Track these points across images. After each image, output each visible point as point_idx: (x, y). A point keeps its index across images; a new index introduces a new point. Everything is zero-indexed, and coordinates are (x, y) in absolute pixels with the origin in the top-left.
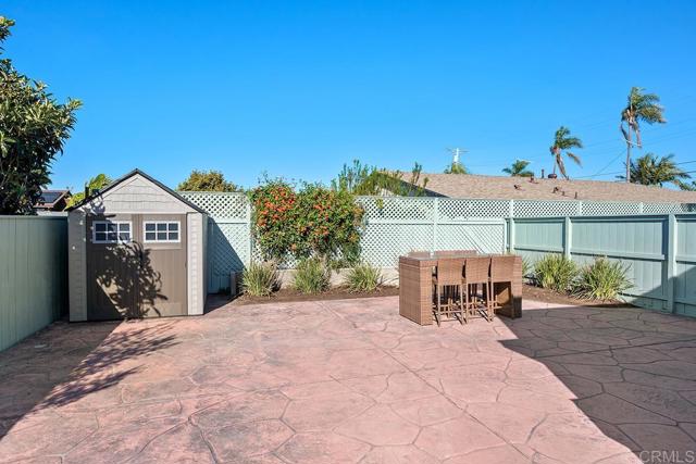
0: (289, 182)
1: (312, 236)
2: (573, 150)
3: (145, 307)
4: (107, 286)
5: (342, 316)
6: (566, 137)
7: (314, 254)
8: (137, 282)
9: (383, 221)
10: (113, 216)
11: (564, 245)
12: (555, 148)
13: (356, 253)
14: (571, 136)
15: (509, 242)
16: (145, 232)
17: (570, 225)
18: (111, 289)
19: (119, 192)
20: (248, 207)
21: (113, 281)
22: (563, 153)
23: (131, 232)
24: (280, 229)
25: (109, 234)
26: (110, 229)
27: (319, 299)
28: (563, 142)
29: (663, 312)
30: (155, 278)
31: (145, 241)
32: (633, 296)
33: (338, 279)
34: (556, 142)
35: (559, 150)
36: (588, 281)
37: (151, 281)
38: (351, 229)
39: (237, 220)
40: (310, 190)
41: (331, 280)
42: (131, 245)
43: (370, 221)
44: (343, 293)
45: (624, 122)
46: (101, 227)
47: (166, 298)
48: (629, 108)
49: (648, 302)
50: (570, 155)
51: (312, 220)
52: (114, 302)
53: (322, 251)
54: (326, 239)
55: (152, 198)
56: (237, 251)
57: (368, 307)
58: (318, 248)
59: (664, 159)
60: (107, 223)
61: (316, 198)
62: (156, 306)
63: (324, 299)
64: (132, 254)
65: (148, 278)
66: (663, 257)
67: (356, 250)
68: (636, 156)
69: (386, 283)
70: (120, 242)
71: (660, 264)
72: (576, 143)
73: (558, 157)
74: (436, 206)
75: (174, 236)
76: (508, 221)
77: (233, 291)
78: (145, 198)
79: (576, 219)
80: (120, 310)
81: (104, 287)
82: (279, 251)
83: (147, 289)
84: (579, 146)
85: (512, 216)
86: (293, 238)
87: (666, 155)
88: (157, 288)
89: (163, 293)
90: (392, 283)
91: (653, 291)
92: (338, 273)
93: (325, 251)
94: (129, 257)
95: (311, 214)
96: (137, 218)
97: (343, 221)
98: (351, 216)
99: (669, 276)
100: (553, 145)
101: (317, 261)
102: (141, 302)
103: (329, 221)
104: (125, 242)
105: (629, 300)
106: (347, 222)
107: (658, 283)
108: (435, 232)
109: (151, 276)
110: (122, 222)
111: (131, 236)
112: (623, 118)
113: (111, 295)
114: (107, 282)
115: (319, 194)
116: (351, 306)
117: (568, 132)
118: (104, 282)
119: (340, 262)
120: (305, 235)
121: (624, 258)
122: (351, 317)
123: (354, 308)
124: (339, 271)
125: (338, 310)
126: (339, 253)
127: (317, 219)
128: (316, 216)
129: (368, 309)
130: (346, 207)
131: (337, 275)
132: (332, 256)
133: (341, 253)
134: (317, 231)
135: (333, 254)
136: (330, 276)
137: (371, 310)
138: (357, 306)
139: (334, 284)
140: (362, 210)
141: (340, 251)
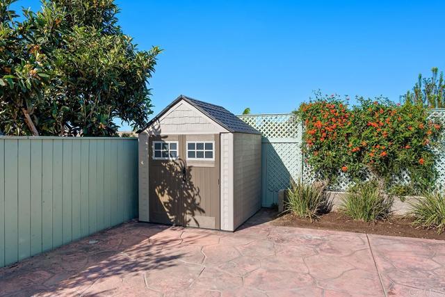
0: (343, 98)
1: (367, 156)
3: (188, 217)
4: (163, 195)
5: (382, 265)
7: (371, 177)
8: (182, 194)
10: (166, 137)
13: (429, 179)
16: (187, 151)
18: (165, 199)
19: (169, 116)
20: (300, 127)
21: (166, 192)
23: (177, 150)
24: (329, 148)
25: (164, 153)
26: (164, 148)
30: (195, 192)
31: (188, 159)
33: (401, 208)
37: (192, 196)
38: (420, 150)
39: (289, 139)
40: (366, 105)
41: (393, 209)
42: (178, 162)
44: (406, 228)
46: (158, 146)
47: (204, 212)
51: (368, 138)
52: (167, 210)
54: (386, 160)
55: (192, 120)
56: (289, 170)
57: (431, 257)
58: (376, 170)
60: (162, 143)
61: (373, 114)
62: (196, 217)
63: (376, 231)
64: (179, 170)
65: (190, 191)
67: (429, 175)
70: (171, 159)
75: (209, 155)
77: (280, 208)
78: (187, 120)
80: (170, 217)
81: (160, 196)
82: (330, 171)
83: (189, 201)
86: (344, 159)
88: (197, 202)
89: (202, 206)
92: (403, 200)
93: (384, 174)
94: (177, 172)
95: (367, 132)
96: (182, 138)
97: (407, 139)
98: (420, 134)
102: (185, 212)
103: (389, 139)
104: (174, 159)
106: (414, 141)
109: (192, 191)
110: (171, 142)
111: (178, 155)
113: (165, 203)
114: (161, 191)
115: (378, 109)
118: (160, 191)
119: (407, 188)
120: (359, 155)
122: (394, 270)
123: (408, 254)
124: (404, 199)
125: (382, 254)
126: (405, 177)
127: (374, 138)
128: (372, 134)
129: (429, 261)
130: (411, 123)
131: (401, 202)
132: (396, 180)
133: (409, 177)
134: (374, 151)
135: (397, 178)
136: (391, 203)
137: (433, 264)
138: (414, 252)
139: (398, 213)
140: (439, 127)
141: (406, 175)
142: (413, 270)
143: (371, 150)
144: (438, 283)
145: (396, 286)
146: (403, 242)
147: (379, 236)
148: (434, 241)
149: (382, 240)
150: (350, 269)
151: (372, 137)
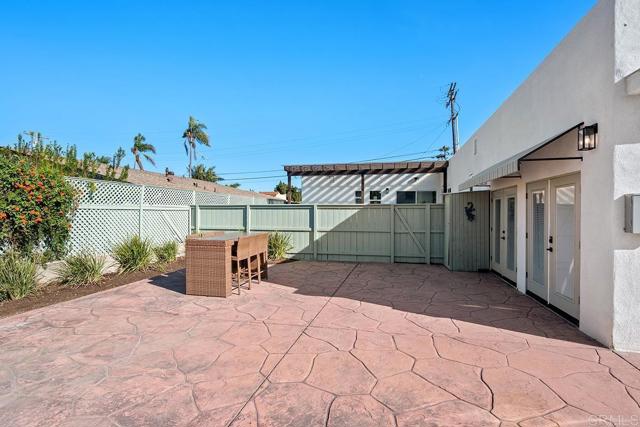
2: (149, 153)
6: (142, 142)
7: (6, 248)
11: (245, 224)
12: (135, 150)
14: (147, 142)
17: (249, 211)
22: (142, 155)
28: (141, 146)
32: (294, 254)
34: (135, 145)
35: (138, 152)
43: (80, 206)
45: (187, 140)
48: (189, 130)
49: (303, 256)
59: (210, 169)
66: (310, 229)
68: (195, 164)
71: (309, 233)
72: (151, 148)
73: (137, 157)
74: (143, 193)
76: (194, 208)
84: (154, 152)
85: (195, 204)
87: (211, 166)
91: (305, 249)
99: (315, 240)
100: (133, 146)
105: (290, 256)
107: (308, 244)
108: (141, 217)
112: (185, 136)
117: (143, 139)
124: (46, 266)
131: (43, 270)
133: (44, 243)
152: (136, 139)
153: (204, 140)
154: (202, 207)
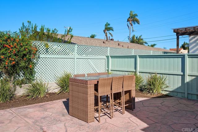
6: (109, 26)
9: (48, 56)
11: (136, 68)
12: (105, 30)
13: (32, 75)
15: (108, 67)
17: (138, 59)
27: (9, 107)
28: (108, 28)
29: (183, 98)
32: (169, 91)
33: (21, 91)
34: (105, 28)
35: (106, 31)
36: (150, 85)
38: (29, 60)
41: (16, 92)
43: (41, 56)
45: (128, 22)
48: (130, 18)
49: (175, 94)
50: (110, 34)
51: (4, 54)
53: (10, 74)
54: (14, 66)
58: (7, 72)
59: (140, 37)
61: (6, 41)
66: (182, 74)
67: (32, 73)
69: (50, 91)
71: (181, 76)
72: (112, 29)
73: (106, 33)
74: (76, 49)
76: (108, 57)
79: (141, 57)
85: (109, 55)
90: (53, 91)
91: (178, 88)
93: (12, 74)
97: (25, 55)
98: (30, 52)
99: (186, 82)
100: (104, 29)
101: (6, 81)
103: (16, 55)
106: (28, 56)
107: (180, 85)
108: (76, 63)
112: (128, 21)
115: (9, 38)
116: (33, 111)
117: (109, 25)
119: (22, 80)
121: (164, 74)
122: (37, 121)
123: (36, 112)
124: (21, 86)
125: (26, 116)
126: (21, 75)
127: (7, 54)
128: (6, 52)
129: (46, 113)
130: (27, 47)
131: (20, 88)
132: (17, 77)
133: (23, 75)
134: (7, 61)
135: (17, 76)
136: (15, 90)
137: (49, 113)
138: (38, 110)
139: (18, 94)
140: (36, 49)
141: (22, 74)
142: (44, 118)
143: (5, 61)
144: (57, 120)
145: (43, 127)
146: (29, 108)
147: (16, 108)
148: (40, 104)
149: (20, 109)
150: (17, 128)
151: (6, 53)
152: (106, 25)
153: (138, 22)
154: (112, 57)
